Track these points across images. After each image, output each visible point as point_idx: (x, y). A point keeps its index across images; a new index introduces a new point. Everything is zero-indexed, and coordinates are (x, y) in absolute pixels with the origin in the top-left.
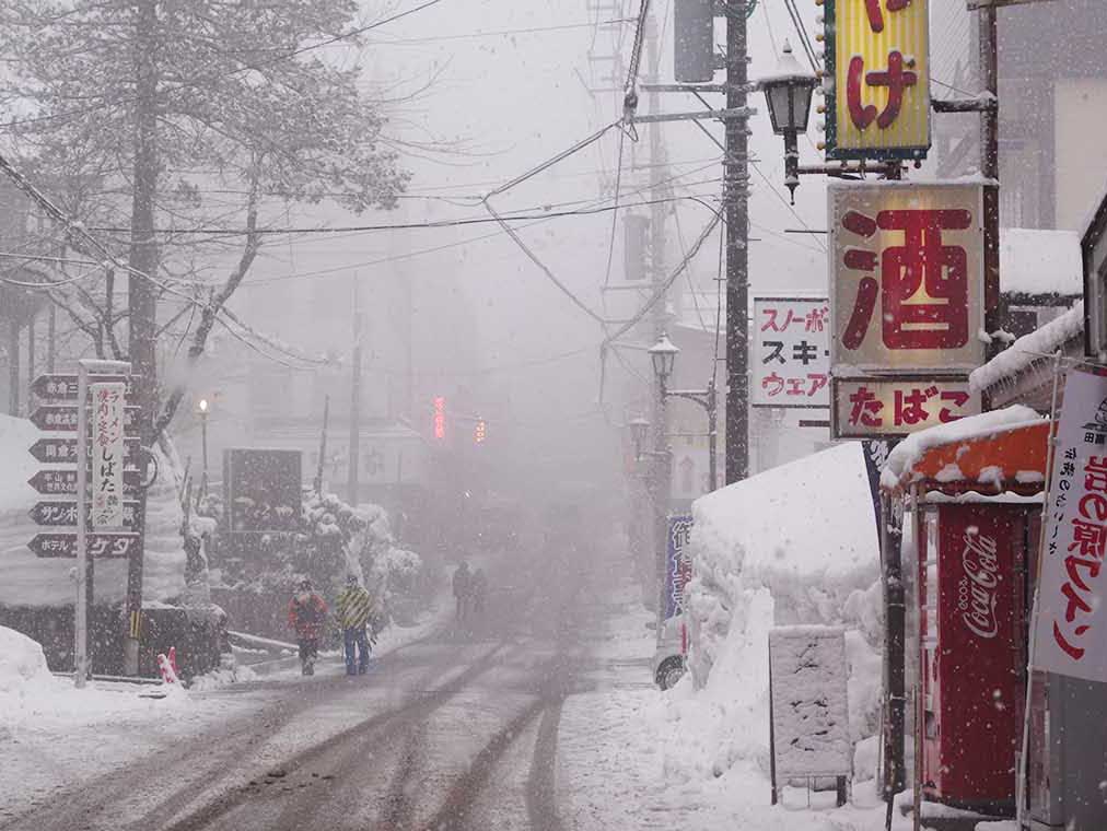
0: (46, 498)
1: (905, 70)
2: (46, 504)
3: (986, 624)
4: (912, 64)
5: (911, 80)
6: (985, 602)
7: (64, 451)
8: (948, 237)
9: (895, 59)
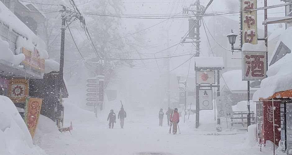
0: (88, 97)
1: (254, 34)
2: (89, 98)
3: (271, 120)
4: (254, 33)
5: (254, 35)
6: (271, 117)
7: (91, 90)
8: (261, 59)
9: (252, 32)
